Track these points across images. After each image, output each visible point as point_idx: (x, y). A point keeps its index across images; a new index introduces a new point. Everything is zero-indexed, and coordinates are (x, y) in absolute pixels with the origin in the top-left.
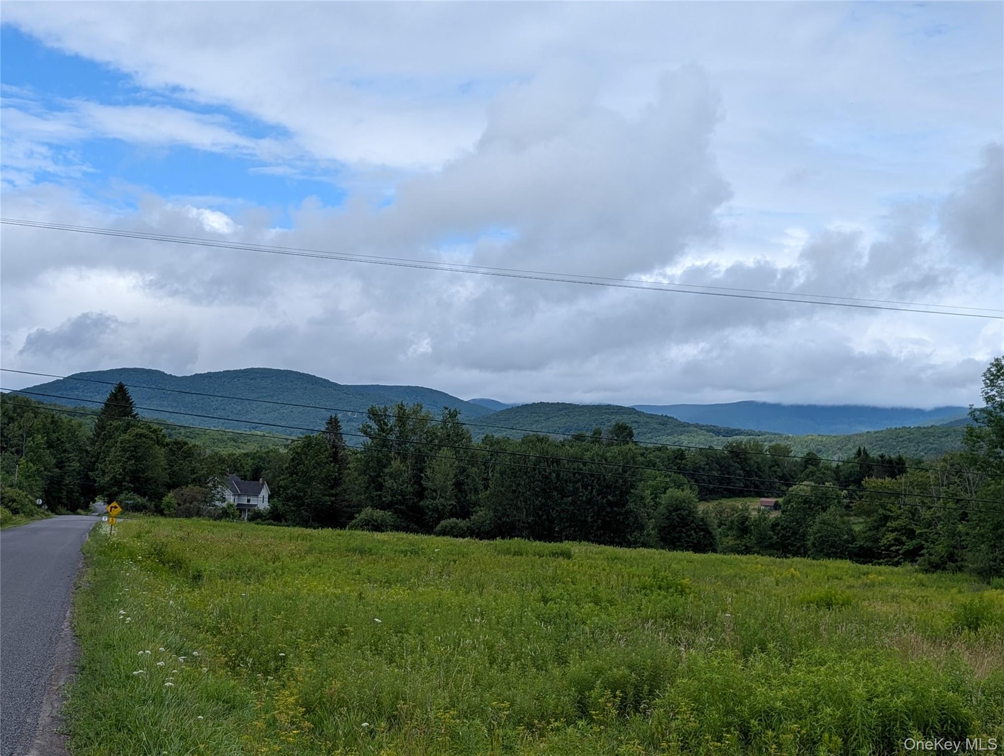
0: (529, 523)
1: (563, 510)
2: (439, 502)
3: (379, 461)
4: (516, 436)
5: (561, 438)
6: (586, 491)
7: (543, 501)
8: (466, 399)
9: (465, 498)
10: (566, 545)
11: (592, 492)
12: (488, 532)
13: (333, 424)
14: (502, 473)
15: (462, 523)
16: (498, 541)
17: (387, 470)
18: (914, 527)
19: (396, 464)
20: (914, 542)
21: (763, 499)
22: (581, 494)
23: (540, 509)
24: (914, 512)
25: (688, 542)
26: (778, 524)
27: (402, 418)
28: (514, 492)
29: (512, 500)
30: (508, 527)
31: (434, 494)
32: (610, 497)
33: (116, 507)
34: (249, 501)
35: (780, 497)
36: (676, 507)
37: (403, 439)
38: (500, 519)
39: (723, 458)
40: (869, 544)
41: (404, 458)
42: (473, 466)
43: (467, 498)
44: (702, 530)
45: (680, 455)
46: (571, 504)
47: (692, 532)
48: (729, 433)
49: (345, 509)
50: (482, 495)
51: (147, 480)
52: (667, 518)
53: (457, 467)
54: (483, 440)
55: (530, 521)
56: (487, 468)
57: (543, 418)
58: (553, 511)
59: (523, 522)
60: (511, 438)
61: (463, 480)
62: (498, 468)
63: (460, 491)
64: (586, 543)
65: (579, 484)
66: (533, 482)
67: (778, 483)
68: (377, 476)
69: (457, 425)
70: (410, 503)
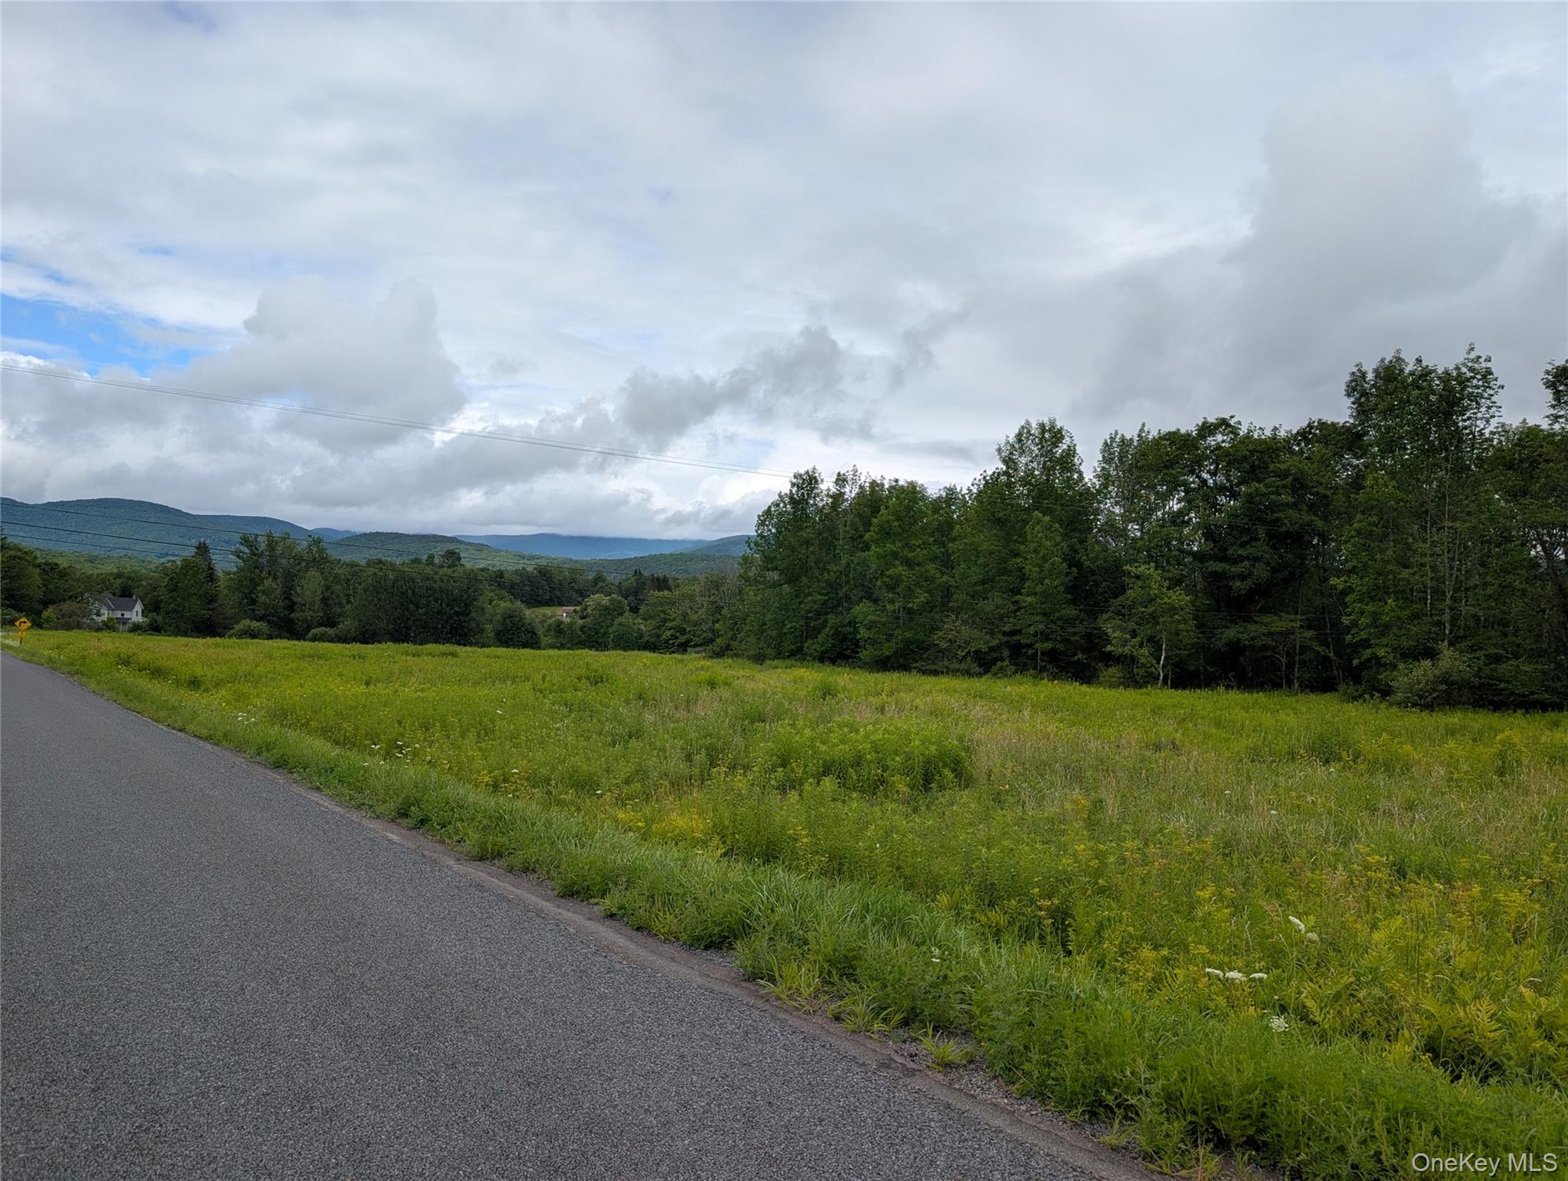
0: (388, 630)
1: (417, 620)
2: (308, 614)
3: (252, 580)
6: (437, 603)
7: (401, 612)
8: (308, 527)
9: (331, 611)
11: (441, 605)
12: (354, 638)
13: (202, 548)
14: (365, 590)
15: (330, 631)
17: (260, 588)
18: (685, 626)
19: (268, 583)
20: (685, 637)
21: (564, 608)
22: (433, 606)
23: (399, 619)
24: (685, 616)
25: (518, 642)
26: (585, 627)
27: (272, 544)
28: (376, 605)
29: (374, 612)
30: (370, 634)
31: (303, 608)
32: (456, 609)
34: (123, 615)
35: (577, 606)
36: (509, 616)
37: (273, 560)
38: (364, 628)
40: (653, 639)
41: (275, 578)
42: (336, 584)
43: (333, 611)
44: (529, 632)
46: (424, 614)
47: (522, 634)
49: (222, 621)
50: (346, 608)
52: (503, 624)
53: (323, 586)
55: (389, 628)
56: (348, 585)
58: (409, 620)
59: (384, 630)
61: (329, 596)
62: (359, 586)
63: (326, 604)
65: (431, 598)
66: (393, 598)
67: (575, 595)
68: (250, 593)
69: (321, 551)
70: (282, 615)
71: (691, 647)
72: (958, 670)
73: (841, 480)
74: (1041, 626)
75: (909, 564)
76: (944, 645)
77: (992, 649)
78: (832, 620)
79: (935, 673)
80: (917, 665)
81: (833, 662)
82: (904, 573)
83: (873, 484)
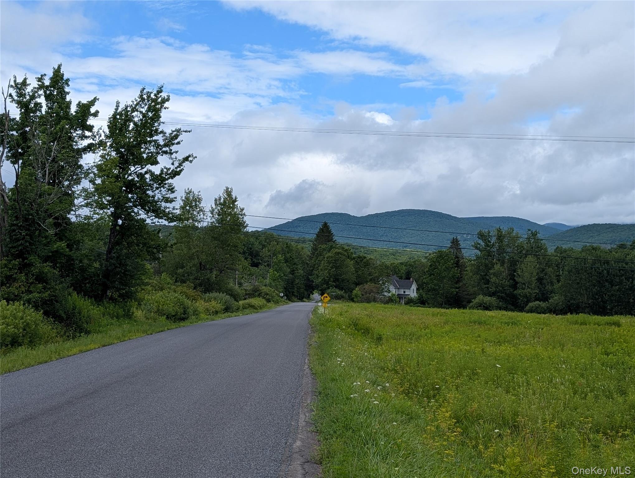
0: (589, 304)
1: (612, 295)
2: (527, 291)
3: (486, 266)
4: (578, 247)
5: (609, 247)
6: (628, 282)
7: (599, 289)
8: (542, 223)
9: (544, 288)
10: (616, 318)
12: (561, 310)
13: (455, 243)
14: (569, 272)
15: (543, 304)
16: (569, 316)
17: (491, 271)
19: (497, 267)
22: (625, 284)
23: (597, 294)
27: (500, 237)
28: (578, 283)
29: (577, 289)
30: (575, 307)
31: (524, 286)
33: (326, 297)
34: (404, 292)
37: (501, 250)
38: (569, 301)
41: (503, 263)
42: (549, 267)
43: (546, 288)
46: (618, 290)
49: (465, 296)
50: (557, 286)
51: (343, 280)
53: (539, 268)
54: (555, 250)
55: (590, 302)
56: (558, 268)
57: (596, 234)
58: (605, 296)
59: (585, 304)
60: (574, 248)
61: (543, 276)
62: (566, 268)
63: (541, 283)
64: (630, 316)
65: (624, 277)
66: (591, 277)
68: (485, 275)
69: (538, 241)
70: (508, 292)
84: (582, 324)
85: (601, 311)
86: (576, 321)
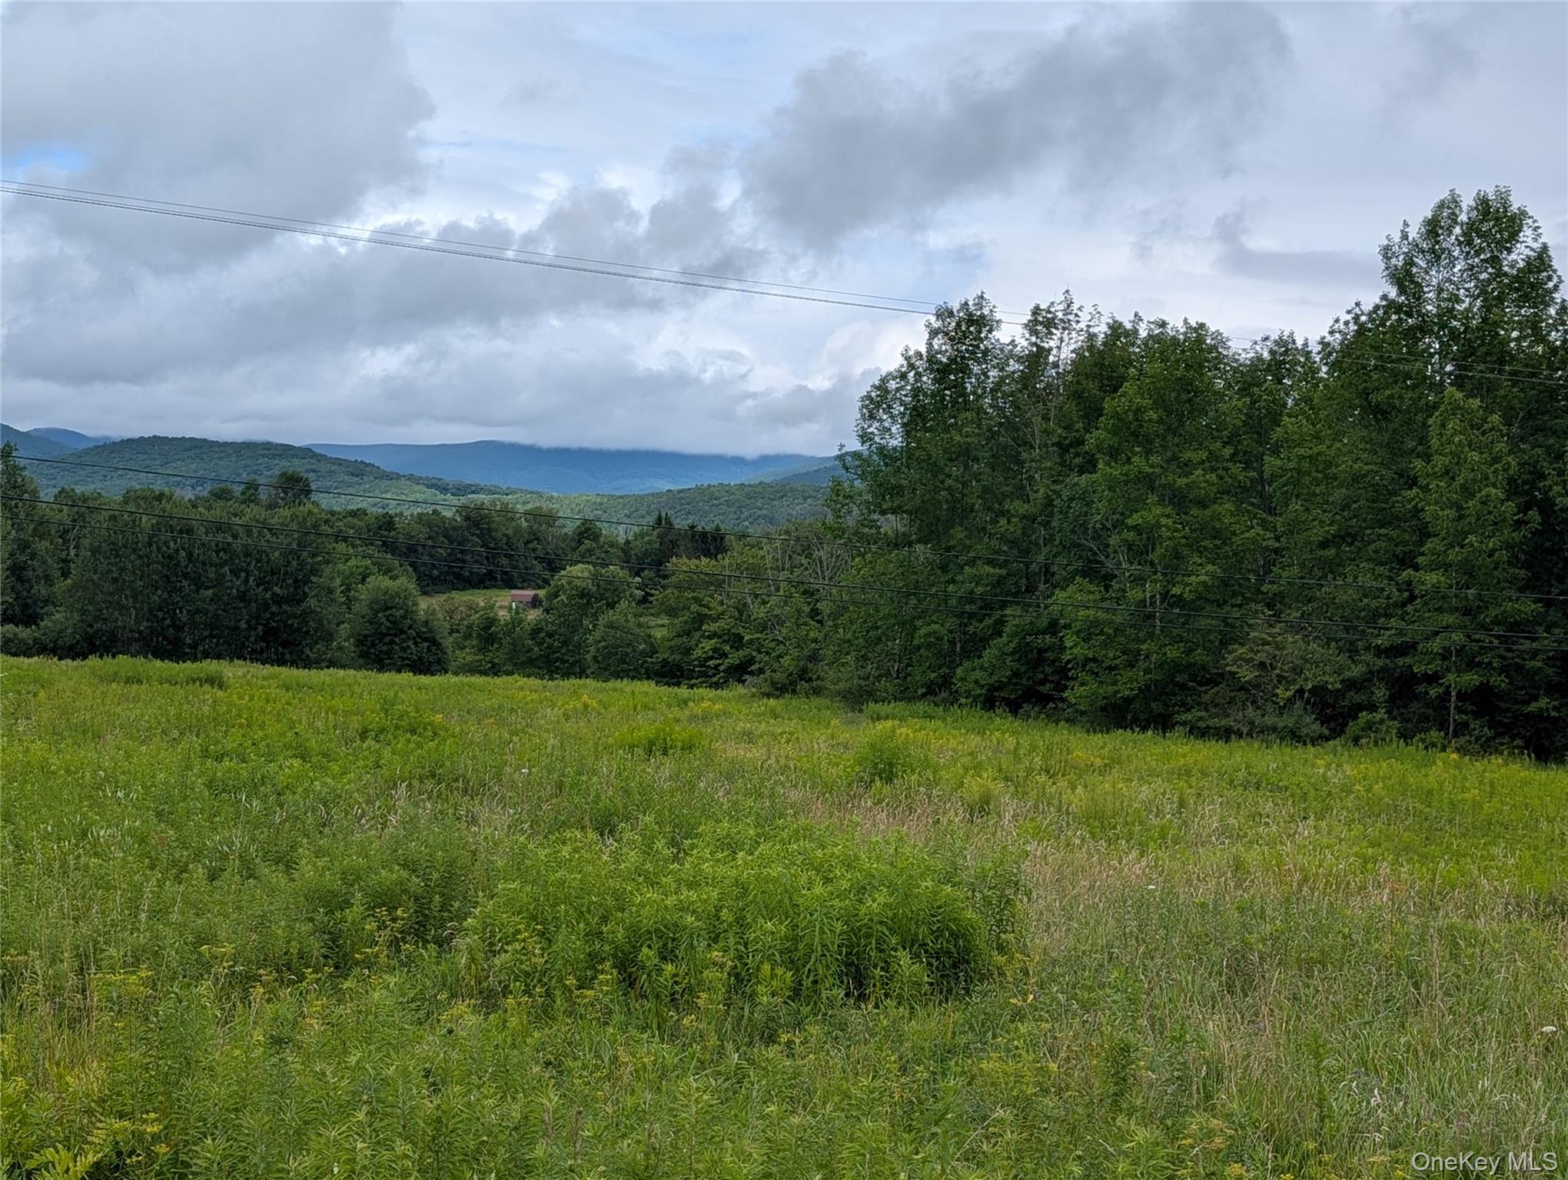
0: (140, 632)
1: (198, 611)
4: (111, 488)
5: (189, 495)
6: (238, 578)
7: (166, 596)
9: (29, 592)
10: (211, 666)
11: (247, 581)
12: (71, 648)
14: (94, 551)
15: (24, 633)
16: (93, 661)
18: (741, 630)
20: (741, 653)
21: (514, 592)
22: (229, 584)
23: (160, 609)
24: (741, 609)
25: (403, 659)
26: (541, 630)
28: (115, 580)
29: (111, 594)
30: (104, 638)
32: (277, 589)
35: (539, 588)
36: (385, 605)
38: (91, 626)
39: (455, 528)
40: (676, 657)
42: (41, 538)
43: (33, 591)
44: (426, 640)
45: (387, 523)
46: (212, 600)
47: (411, 643)
48: (460, 490)
50: (61, 586)
52: (370, 622)
53: (13, 541)
54: (56, 497)
55: (142, 628)
56: (66, 542)
57: (158, 462)
58: (181, 612)
59: (132, 631)
60: (104, 493)
61: (26, 562)
62: (86, 542)
63: (20, 579)
64: (242, 662)
65: (226, 568)
66: (148, 566)
67: (538, 568)
71: (752, 673)
72: (1274, 729)
73: (1042, 322)
74: (1457, 637)
75: (1179, 500)
76: (1248, 674)
77: (1351, 684)
78: (1015, 617)
79: (1226, 735)
80: (1189, 716)
81: (1014, 708)
82: (1163, 521)
83: (1116, 328)
84: (128, 681)
85: (172, 651)
86: (116, 673)
